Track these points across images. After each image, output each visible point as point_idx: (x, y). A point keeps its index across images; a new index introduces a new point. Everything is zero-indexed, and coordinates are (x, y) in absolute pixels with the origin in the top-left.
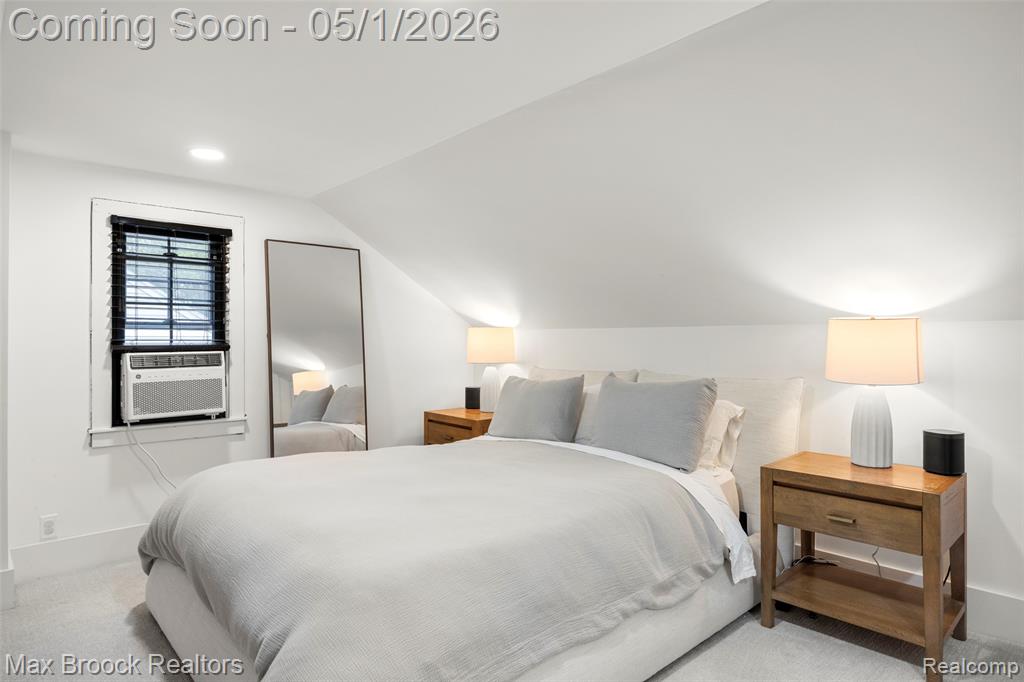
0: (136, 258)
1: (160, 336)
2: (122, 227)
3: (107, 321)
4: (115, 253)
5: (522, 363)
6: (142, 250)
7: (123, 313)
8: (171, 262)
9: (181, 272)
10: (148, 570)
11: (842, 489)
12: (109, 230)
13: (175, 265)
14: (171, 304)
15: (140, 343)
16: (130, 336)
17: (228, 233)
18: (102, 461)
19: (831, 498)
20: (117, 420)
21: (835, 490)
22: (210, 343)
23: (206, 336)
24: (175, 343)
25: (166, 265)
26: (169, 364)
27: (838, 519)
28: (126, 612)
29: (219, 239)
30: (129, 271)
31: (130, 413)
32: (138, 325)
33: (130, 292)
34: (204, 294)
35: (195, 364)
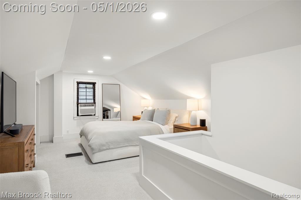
0: (81, 88)
1: (84, 101)
2: (78, 83)
3: (76, 99)
4: (77, 87)
5: (152, 106)
6: (81, 87)
7: (79, 97)
8: (86, 89)
9: (88, 90)
10: (81, 137)
11: (182, 128)
12: (77, 84)
13: (87, 89)
14: (86, 96)
15: (81, 102)
16: (80, 101)
17: (95, 83)
18: (76, 121)
20: (78, 115)
22: (93, 102)
23: (92, 101)
24: (87, 102)
25: (85, 89)
26: (85, 106)
28: (78, 143)
29: (94, 84)
30: (80, 90)
31: (80, 114)
32: (81, 99)
33: (80, 94)
34: (92, 94)
35: (90, 106)
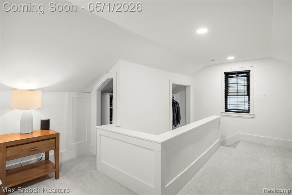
19: (29, 144)
21: (32, 141)
27: (32, 150)
